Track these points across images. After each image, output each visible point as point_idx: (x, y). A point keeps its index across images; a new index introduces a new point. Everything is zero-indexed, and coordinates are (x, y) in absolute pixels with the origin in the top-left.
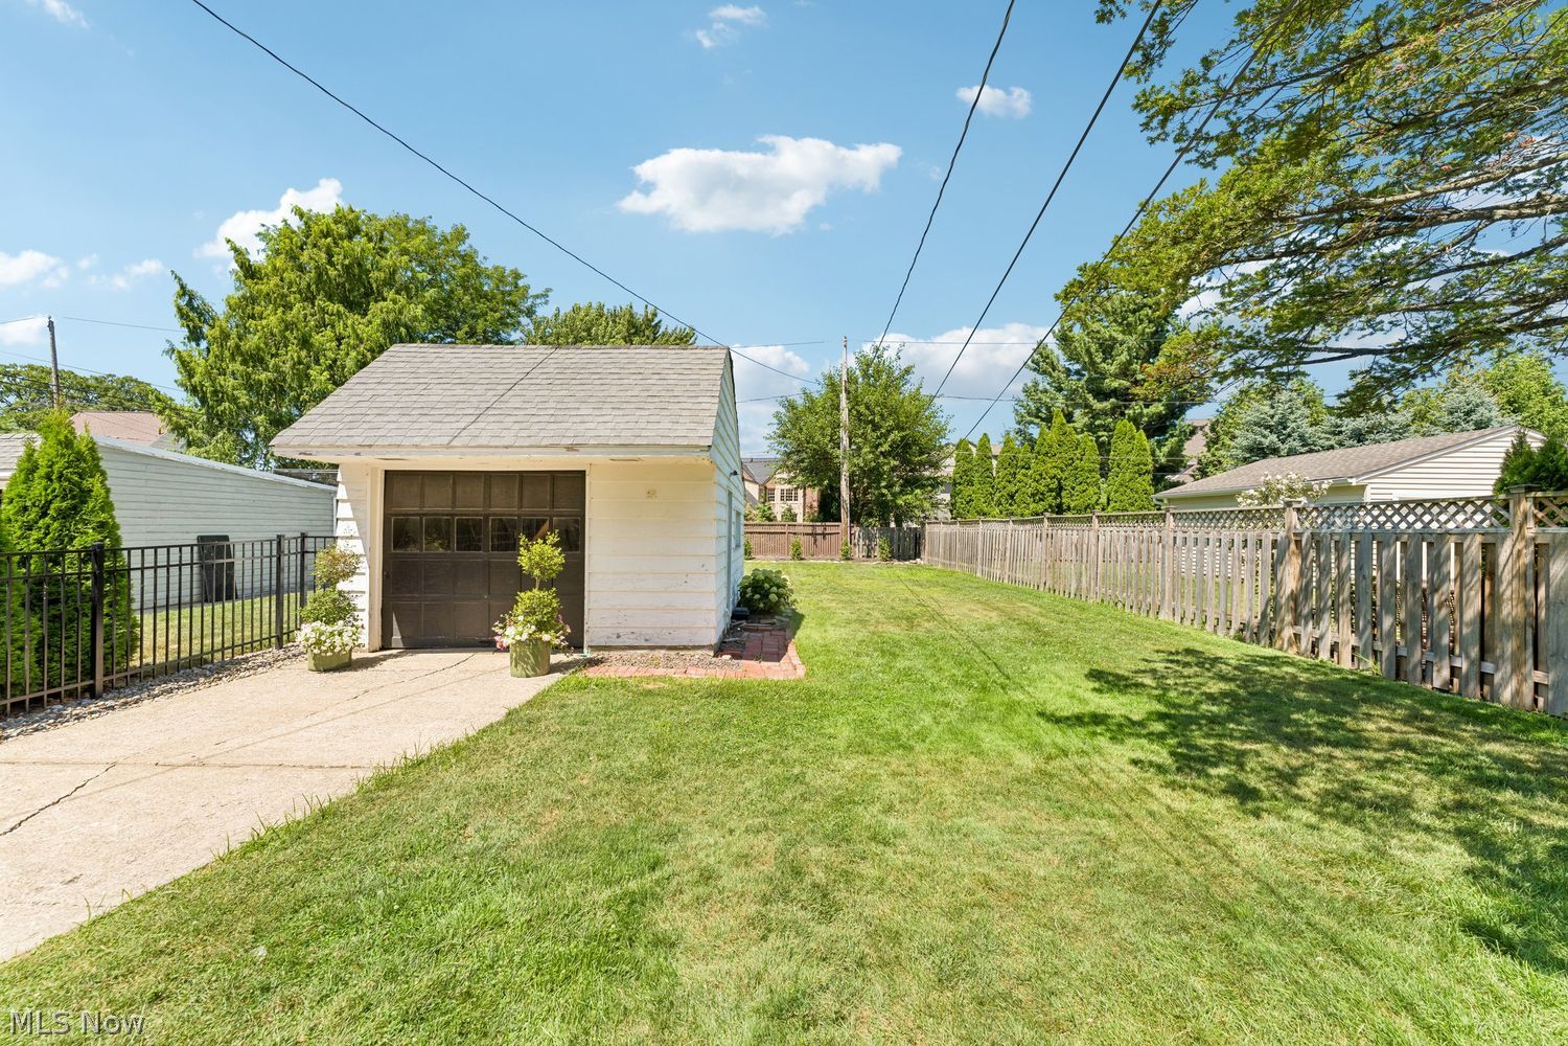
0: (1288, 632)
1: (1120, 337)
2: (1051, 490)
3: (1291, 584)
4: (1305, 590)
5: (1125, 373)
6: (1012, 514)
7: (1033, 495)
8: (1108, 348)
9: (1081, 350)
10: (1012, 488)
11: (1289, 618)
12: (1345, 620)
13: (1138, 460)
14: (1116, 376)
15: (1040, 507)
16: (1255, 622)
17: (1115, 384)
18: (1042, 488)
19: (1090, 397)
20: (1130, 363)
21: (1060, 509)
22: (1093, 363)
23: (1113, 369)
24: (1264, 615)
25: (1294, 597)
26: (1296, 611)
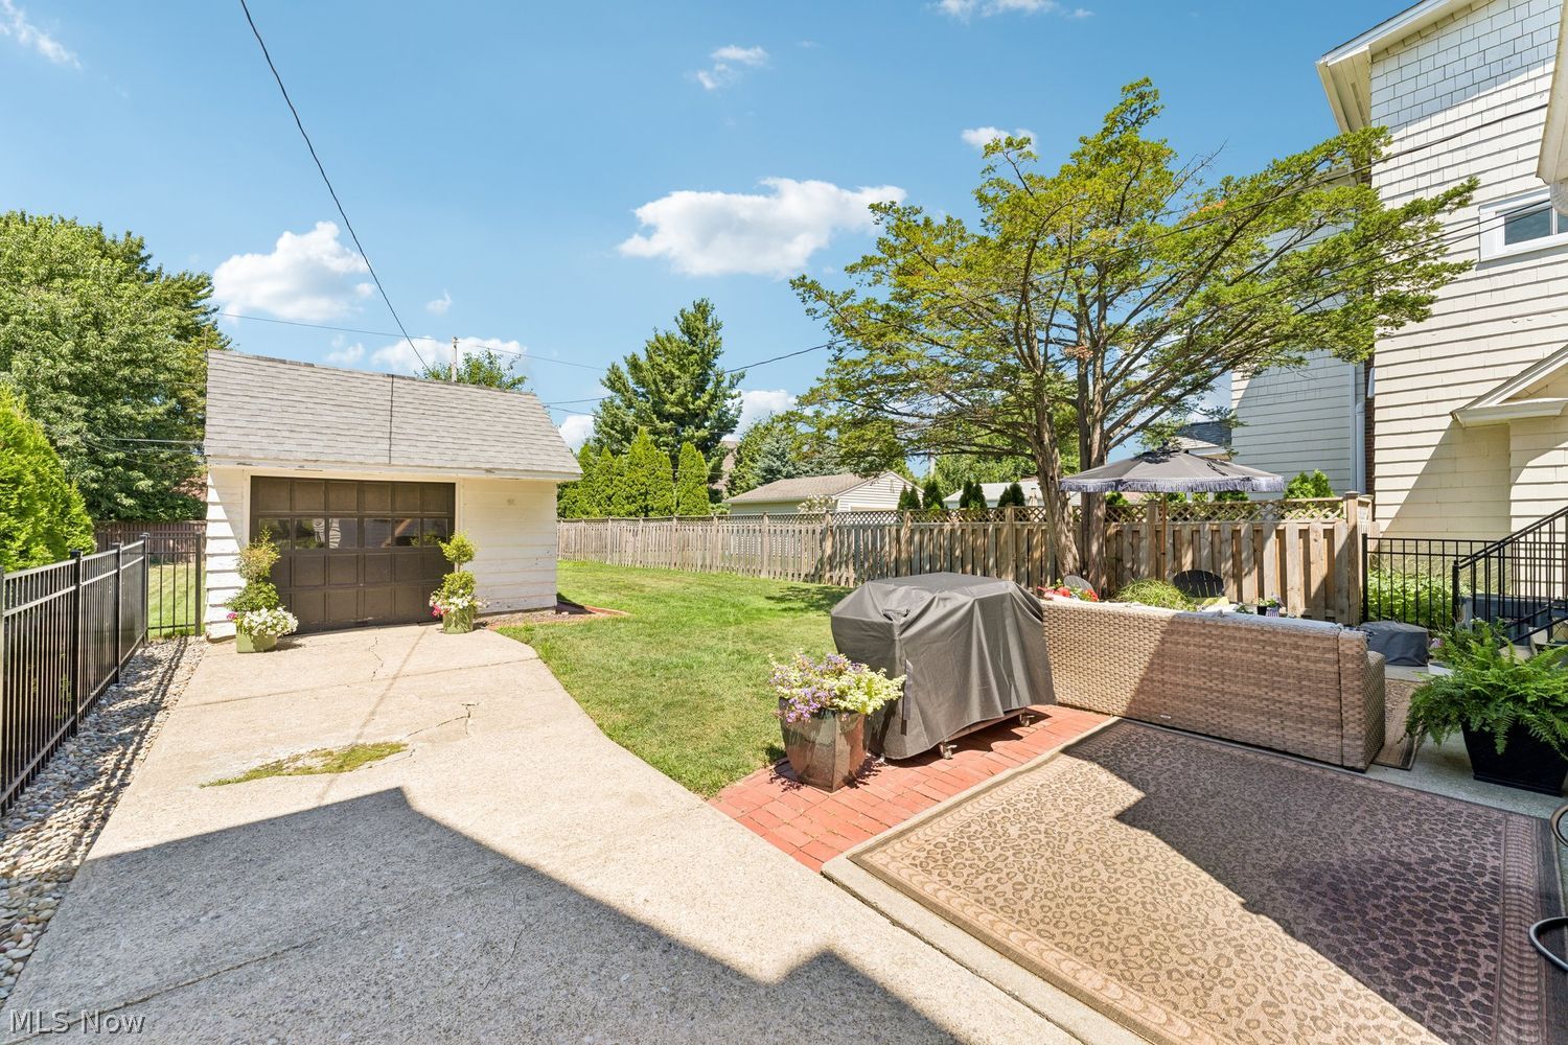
0: (828, 575)
1: (677, 373)
2: (641, 494)
3: (829, 551)
4: (834, 554)
5: (681, 402)
6: (610, 514)
7: (627, 498)
8: (669, 379)
9: (649, 378)
10: (610, 492)
11: (828, 568)
12: (851, 567)
13: (698, 473)
14: (674, 404)
15: (633, 508)
16: (813, 571)
17: (673, 410)
18: (634, 492)
19: (654, 417)
20: (685, 395)
21: (646, 510)
22: (658, 391)
23: (673, 398)
24: (816, 568)
25: (830, 558)
26: (831, 564)
